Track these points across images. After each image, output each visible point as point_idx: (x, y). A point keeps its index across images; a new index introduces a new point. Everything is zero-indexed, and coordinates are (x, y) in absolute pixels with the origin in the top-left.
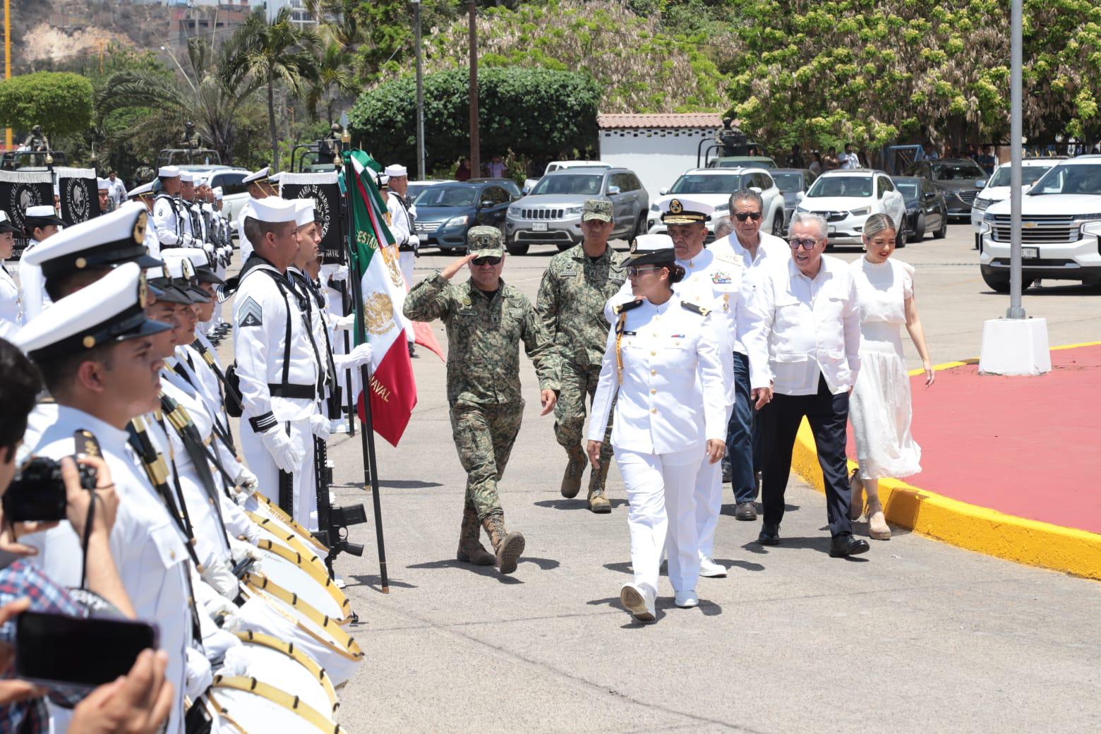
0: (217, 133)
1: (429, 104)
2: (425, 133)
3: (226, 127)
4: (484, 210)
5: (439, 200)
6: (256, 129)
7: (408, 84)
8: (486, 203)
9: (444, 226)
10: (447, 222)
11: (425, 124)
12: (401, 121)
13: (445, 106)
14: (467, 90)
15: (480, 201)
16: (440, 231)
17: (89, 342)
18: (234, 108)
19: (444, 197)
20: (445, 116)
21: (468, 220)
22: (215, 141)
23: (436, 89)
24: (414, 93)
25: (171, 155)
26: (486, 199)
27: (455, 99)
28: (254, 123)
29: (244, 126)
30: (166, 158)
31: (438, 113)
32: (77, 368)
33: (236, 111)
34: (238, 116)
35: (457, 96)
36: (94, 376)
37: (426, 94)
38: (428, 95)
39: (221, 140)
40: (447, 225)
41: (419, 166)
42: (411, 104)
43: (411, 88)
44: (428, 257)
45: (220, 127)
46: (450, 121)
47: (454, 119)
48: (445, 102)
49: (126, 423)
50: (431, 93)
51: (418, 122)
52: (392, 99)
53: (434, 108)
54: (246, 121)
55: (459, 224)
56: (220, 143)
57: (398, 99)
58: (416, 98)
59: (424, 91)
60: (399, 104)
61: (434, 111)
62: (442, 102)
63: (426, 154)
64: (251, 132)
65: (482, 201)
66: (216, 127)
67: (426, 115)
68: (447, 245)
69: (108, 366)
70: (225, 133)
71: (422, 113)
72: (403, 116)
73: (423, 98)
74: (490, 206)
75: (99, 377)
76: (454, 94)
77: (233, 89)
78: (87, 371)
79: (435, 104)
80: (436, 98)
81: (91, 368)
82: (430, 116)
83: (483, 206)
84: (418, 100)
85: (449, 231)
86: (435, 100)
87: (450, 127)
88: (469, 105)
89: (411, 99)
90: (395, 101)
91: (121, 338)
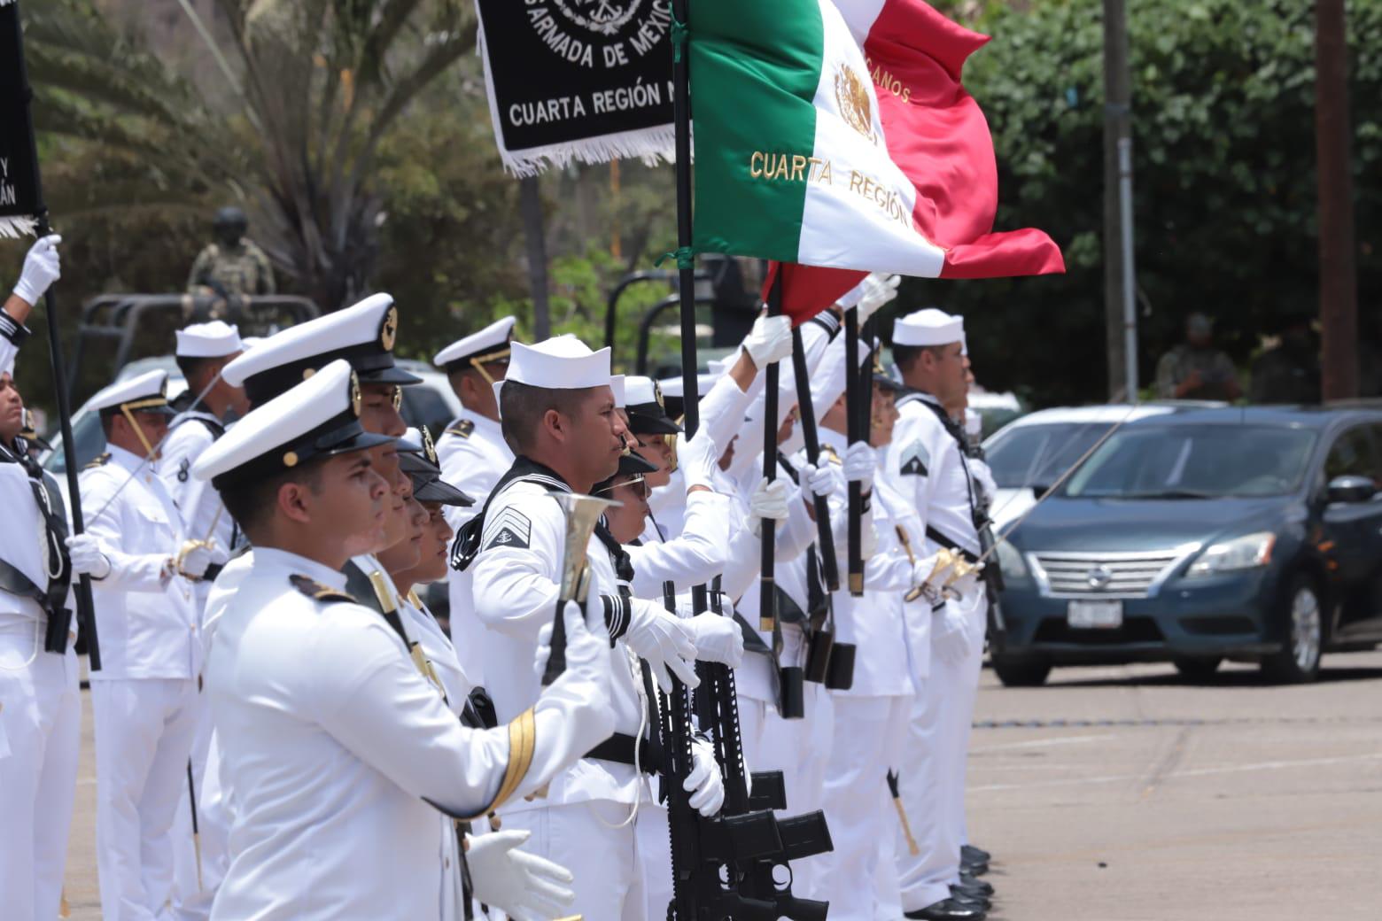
0: (309, 229)
1: (1154, 107)
2: (1138, 220)
3: (345, 208)
4: (1339, 513)
5: (1174, 477)
6: (461, 214)
7: (1069, 26)
8: (1346, 483)
9: (1183, 570)
10: (1194, 558)
11: (1136, 188)
12: (1042, 177)
13: (1217, 112)
14: (1307, 49)
15: (1320, 479)
16: (1167, 592)
17: (291, 459)
18: (378, 128)
19: (1190, 461)
20: (1221, 155)
21: (1274, 550)
22: (300, 264)
23: (1183, 47)
24: (1096, 62)
25: (132, 320)
26: (1350, 472)
27: (1259, 85)
28: (458, 190)
29: (420, 200)
30: (111, 330)
31: (1191, 142)
32: (277, 493)
33: (384, 143)
34: (393, 163)
35: (1265, 73)
36: (299, 503)
37: (1141, 67)
38: (1151, 72)
39: (326, 263)
40: (1197, 567)
41: (1113, 355)
42: (1083, 106)
43: (1081, 42)
44: (1123, 691)
45: (322, 207)
46: (1241, 171)
47: (1258, 166)
48: (1221, 98)
49: (343, 563)
50: (1163, 62)
51: (1108, 181)
52: (1006, 87)
53: (1173, 123)
54: (425, 183)
55: (1240, 563)
56: (318, 269)
57: (1031, 90)
58: (1099, 84)
59: (1135, 56)
60: (1033, 110)
61: (1171, 135)
62: (1209, 100)
63: (1139, 307)
64: (443, 226)
65: (1331, 475)
66: (303, 205)
67: (1139, 148)
68: (1199, 644)
69: (315, 491)
70: (341, 230)
71: (1125, 144)
72: (1048, 157)
73: (1129, 85)
74: (1360, 495)
75: (304, 503)
76: (1255, 65)
77: (376, 47)
78: (289, 496)
79: (1177, 107)
80: (1185, 83)
81: (294, 492)
82: (1158, 156)
83: (1338, 495)
84: (1111, 91)
85: (1203, 593)
86: (1180, 90)
87: (1241, 198)
88: (1311, 111)
89: (1081, 87)
90: (1018, 94)
91: (333, 452)
